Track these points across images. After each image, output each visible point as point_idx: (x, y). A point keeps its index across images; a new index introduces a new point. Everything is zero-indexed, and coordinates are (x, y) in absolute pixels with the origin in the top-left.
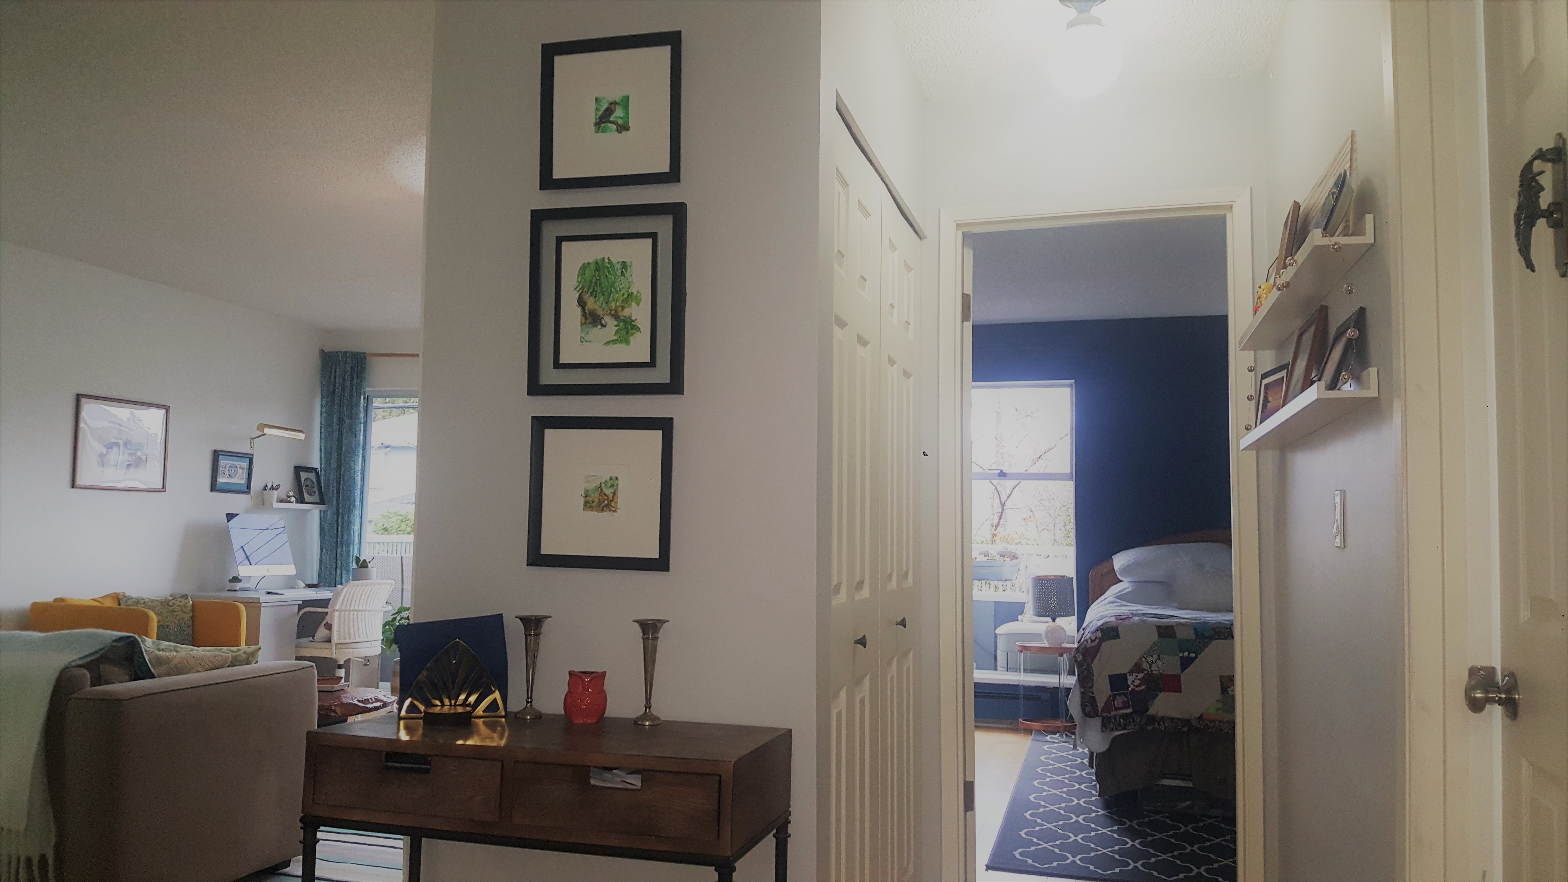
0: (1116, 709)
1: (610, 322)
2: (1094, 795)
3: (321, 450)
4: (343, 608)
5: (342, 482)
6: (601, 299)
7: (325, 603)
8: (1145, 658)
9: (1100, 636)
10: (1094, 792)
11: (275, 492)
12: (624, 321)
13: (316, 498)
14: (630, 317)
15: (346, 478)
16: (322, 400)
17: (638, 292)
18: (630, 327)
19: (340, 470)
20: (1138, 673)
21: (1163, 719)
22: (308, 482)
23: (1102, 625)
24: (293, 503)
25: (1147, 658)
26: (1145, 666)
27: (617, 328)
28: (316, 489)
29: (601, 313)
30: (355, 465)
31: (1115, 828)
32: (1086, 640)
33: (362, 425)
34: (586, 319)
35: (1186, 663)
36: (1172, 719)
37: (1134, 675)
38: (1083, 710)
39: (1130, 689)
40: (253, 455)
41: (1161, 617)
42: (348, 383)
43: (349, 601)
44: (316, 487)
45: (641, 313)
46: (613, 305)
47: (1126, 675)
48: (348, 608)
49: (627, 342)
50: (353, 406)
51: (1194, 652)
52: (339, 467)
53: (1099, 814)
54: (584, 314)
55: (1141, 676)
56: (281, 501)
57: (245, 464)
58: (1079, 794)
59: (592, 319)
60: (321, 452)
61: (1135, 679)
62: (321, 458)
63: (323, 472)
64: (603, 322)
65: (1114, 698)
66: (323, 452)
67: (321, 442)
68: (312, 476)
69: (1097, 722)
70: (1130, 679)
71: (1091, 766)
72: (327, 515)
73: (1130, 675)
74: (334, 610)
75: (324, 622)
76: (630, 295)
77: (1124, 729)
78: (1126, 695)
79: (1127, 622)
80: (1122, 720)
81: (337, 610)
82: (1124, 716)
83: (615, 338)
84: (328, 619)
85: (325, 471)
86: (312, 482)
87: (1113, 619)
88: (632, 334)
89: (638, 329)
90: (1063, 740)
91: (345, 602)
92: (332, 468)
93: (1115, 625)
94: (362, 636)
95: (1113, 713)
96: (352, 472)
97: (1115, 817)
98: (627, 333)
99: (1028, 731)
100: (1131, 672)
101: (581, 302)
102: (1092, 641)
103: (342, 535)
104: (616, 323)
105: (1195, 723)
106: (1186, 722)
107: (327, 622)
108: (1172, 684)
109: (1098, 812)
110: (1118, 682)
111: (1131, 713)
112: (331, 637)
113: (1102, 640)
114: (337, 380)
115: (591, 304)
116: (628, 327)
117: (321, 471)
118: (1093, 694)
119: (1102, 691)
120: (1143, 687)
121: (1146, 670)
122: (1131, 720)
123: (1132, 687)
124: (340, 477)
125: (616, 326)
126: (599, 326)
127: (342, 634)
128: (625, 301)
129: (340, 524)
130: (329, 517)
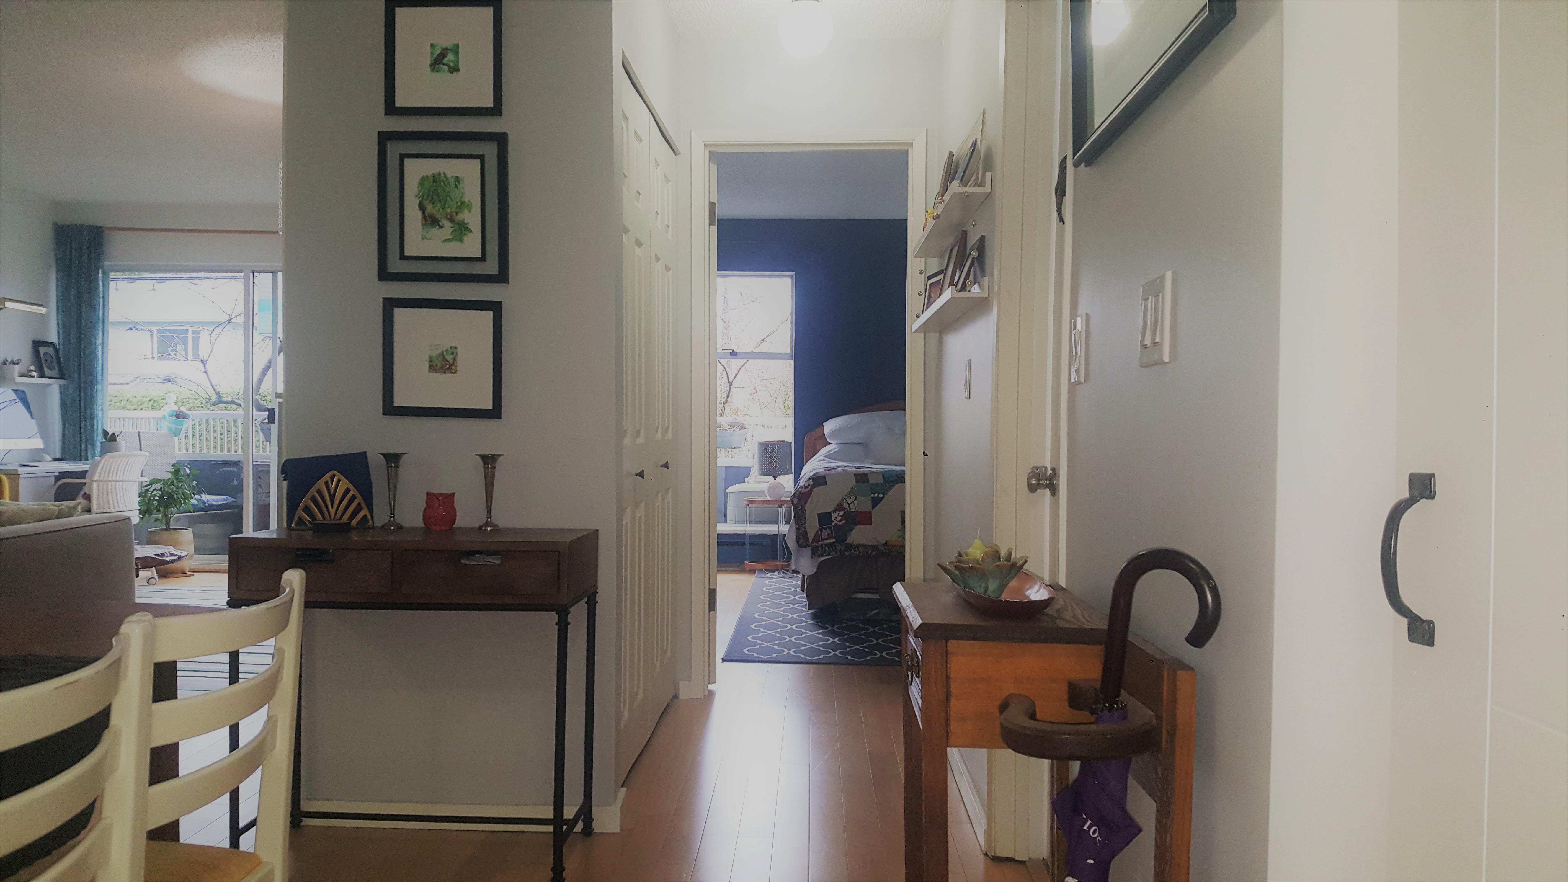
0: (823, 540)
1: (447, 224)
2: (805, 611)
3: (58, 324)
4: (101, 479)
5: (83, 356)
6: (439, 205)
7: (82, 474)
8: (845, 499)
9: (812, 483)
10: (804, 609)
11: (16, 366)
12: (458, 223)
13: (55, 373)
14: (463, 221)
15: (87, 352)
16: (57, 274)
17: (469, 201)
18: (463, 229)
19: (81, 345)
20: (840, 511)
21: (857, 546)
22: (48, 357)
23: (814, 475)
24: (35, 377)
25: (847, 500)
26: (845, 505)
27: (452, 229)
28: (55, 364)
29: (438, 216)
30: (95, 339)
31: (820, 631)
32: (801, 487)
33: (101, 300)
34: (426, 220)
35: (876, 502)
36: (864, 546)
37: (837, 512)
38: (798, 542)
39: (833, 524)
41: (859, 468)
42: (85, 257)
43: (107, 473)
44: (55, 362)
45: (472, 218)
46: (449, 210)
47: (830, 513)
48: (106, 479)
49: (461, 241)
50: (91, 281)
51: (882, 494)
52: (79, 340)
53: (808, 623)
54: (424, 217)
55: (842, 513)
56: (23, 376)
58: (793, 611)
59: (431, 221)
60: (58, 327)
61: (837, 516)
62: (59, 333)
63: (61, 346)
64: (441, 224)
65: (821, 531)
66: (60, 326)
67: (58, 316)
68: (51, 351)
69: (808, 551)
70: (834, 516)
71: (802, 590)
72: (68, 389)
73: (834, 513)
74: (92, 481)
75: (82, 492)
76: (463, 203)
77: (829, 554)
78: (830, 528)
79: (832, 472)
80: (827, 548)
81: (96, 481)
82: (828, 545)
83: (451, 237)
84: (85, 490)
85: (64, 345)
86: (52, 357)
87: (822, 470)
88: (465, 234)
89: (471, 231)
90: (781, 576)
91: (103, 473)
92: (72, 341)
93: (823, 475)
94: (120, 505)
95: (820, 543)
96: (93, 346)
97: (820, 624)
98: (461, 233)
99: (752, 571)
100: (835, 511)
101: (422, 208)
102: (806, 488)
103: (86, 410)
104: (451, 225)
105: (882, 548)
106: (875, 548)
107: (86, 493)
108: (865, 518)
109: (807, 622)
110: (825, 518)
111: (834, 542)
112: (90, 506)
113: (813, 487)
114: (74, 253)
115: (430, 208)
116: (461, 229)
117: (58, 346)
118: (805, 529)
119: (812, 526)
120: (843, 522)
121: (846, 509)
122: (834, 548)
123: (835, 522)
124: (80, 351)
125: (452, 227)
126: (438, 227)
127: (101, 503)
128: (459, 207)
129: (83, 398)
130: (71, 391)
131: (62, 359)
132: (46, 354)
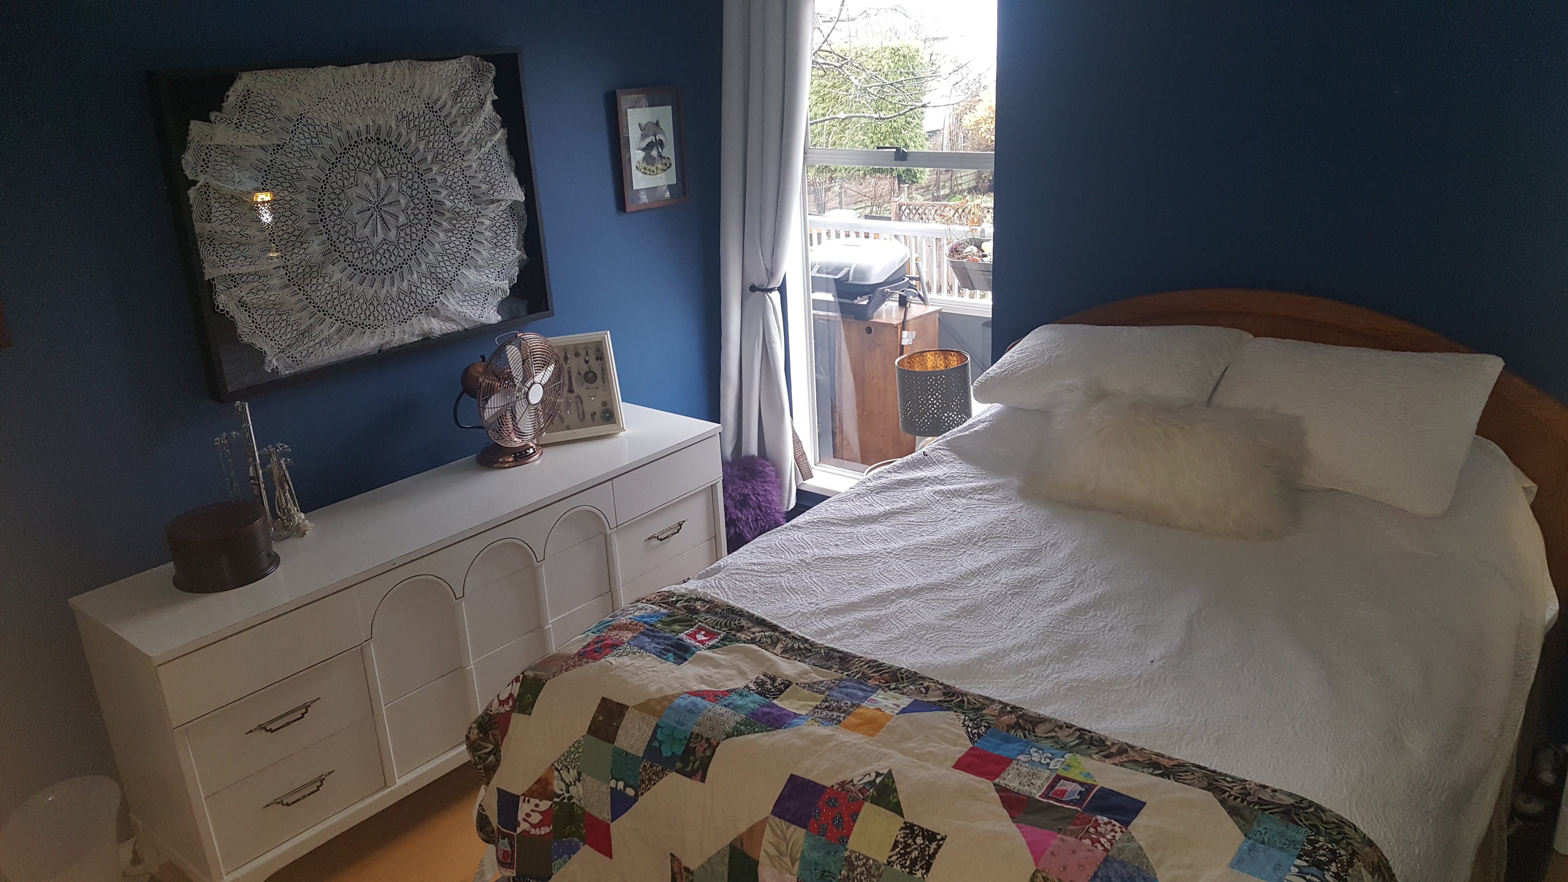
8: (556, 771)
20: (540, 799)
25: (561, 772)
26: (557, 786)
35: (619, 804)
37: (534, 801)
39: (519, 830)
51: (632, 787)
61: (532, 811)
70: (524, 808)
73: (524, 801)
78: (510, 838)
100: (531, 793)
110: (506, 807)
120: (546, 829)
121: (558, 796)
123: (524, 826)
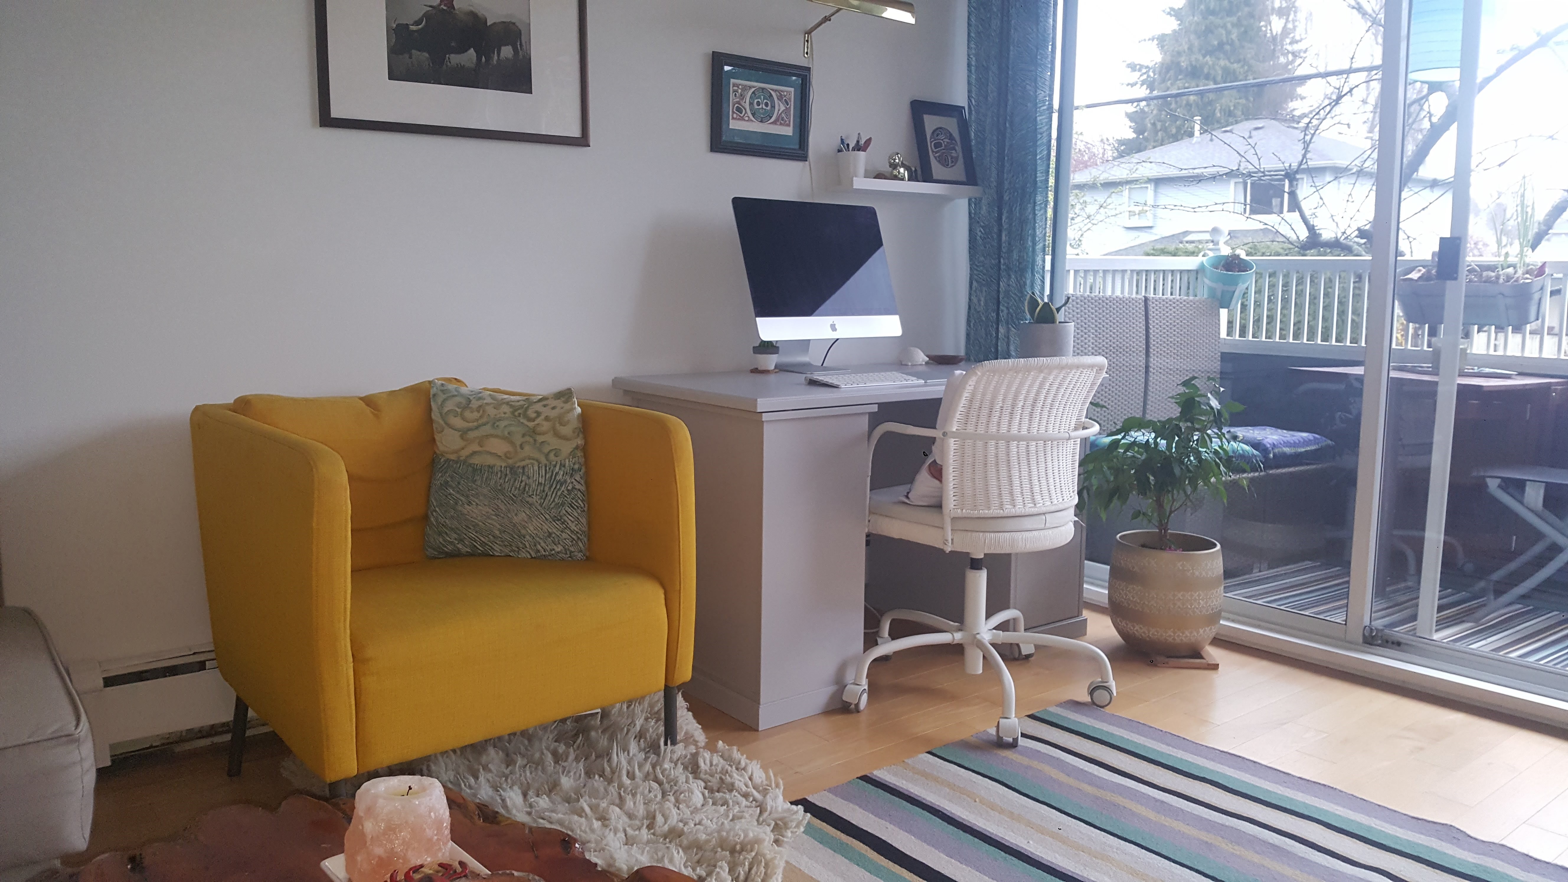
3: (969, 65)
4: (971, 429)
5: (1009, 130)
11: (862, 153)
13: (958, 171)
15: (1016, 120)
19: (1007, 105)
22: (942, 137)
24: (903, 180)
28: (957, 153)
30: (1036, 88)
40: (809, 69)
43: (985, 412)
44: (959, 148)
48: (982, 424)
52: (1004, 95)
56: (879, 176)
57: (792, 90)
60: (969, 71)
62: (969, 83)
63: (974, 115)
66: (973, 66)
67: (969, 48)
68: (951, 124)
72: (980, 208)
74: (947, 431)
75: (930, 461)
81: (955, 435)
84: (934, 454)
85: (977, 112)
86: (951, 137)
91: (973, 415)
92: (991, 100)
94: (1019, 500)
96: (1030, 105)
103: (1010, 251)
107: (935, 461)
112: (942, 499)
117: (970, 113)
124: (1005, 120)
127: (969, 492)
129: (1005, 226)
130: (984, 210)
131: (973, 143)
132: (937, 131)
